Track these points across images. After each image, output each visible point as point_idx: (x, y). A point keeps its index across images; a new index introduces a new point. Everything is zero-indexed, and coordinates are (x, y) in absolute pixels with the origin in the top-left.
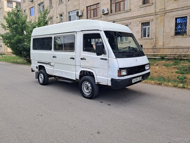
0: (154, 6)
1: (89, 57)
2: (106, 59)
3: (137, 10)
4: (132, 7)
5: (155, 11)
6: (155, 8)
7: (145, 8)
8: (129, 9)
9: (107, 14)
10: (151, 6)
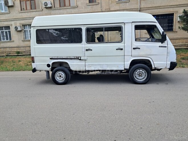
0: (100, 5)
1: (144, 46)
2: (165, 47)
3: (84, 7)
4: (79, 4)
5: (102, 10)
6: (101, 7)
7: (92, 6)
8: (76, 5)
9: (50, 8)
10: (97, 5)
